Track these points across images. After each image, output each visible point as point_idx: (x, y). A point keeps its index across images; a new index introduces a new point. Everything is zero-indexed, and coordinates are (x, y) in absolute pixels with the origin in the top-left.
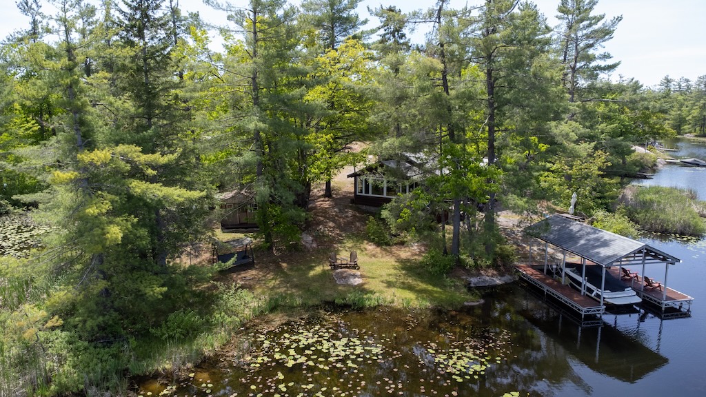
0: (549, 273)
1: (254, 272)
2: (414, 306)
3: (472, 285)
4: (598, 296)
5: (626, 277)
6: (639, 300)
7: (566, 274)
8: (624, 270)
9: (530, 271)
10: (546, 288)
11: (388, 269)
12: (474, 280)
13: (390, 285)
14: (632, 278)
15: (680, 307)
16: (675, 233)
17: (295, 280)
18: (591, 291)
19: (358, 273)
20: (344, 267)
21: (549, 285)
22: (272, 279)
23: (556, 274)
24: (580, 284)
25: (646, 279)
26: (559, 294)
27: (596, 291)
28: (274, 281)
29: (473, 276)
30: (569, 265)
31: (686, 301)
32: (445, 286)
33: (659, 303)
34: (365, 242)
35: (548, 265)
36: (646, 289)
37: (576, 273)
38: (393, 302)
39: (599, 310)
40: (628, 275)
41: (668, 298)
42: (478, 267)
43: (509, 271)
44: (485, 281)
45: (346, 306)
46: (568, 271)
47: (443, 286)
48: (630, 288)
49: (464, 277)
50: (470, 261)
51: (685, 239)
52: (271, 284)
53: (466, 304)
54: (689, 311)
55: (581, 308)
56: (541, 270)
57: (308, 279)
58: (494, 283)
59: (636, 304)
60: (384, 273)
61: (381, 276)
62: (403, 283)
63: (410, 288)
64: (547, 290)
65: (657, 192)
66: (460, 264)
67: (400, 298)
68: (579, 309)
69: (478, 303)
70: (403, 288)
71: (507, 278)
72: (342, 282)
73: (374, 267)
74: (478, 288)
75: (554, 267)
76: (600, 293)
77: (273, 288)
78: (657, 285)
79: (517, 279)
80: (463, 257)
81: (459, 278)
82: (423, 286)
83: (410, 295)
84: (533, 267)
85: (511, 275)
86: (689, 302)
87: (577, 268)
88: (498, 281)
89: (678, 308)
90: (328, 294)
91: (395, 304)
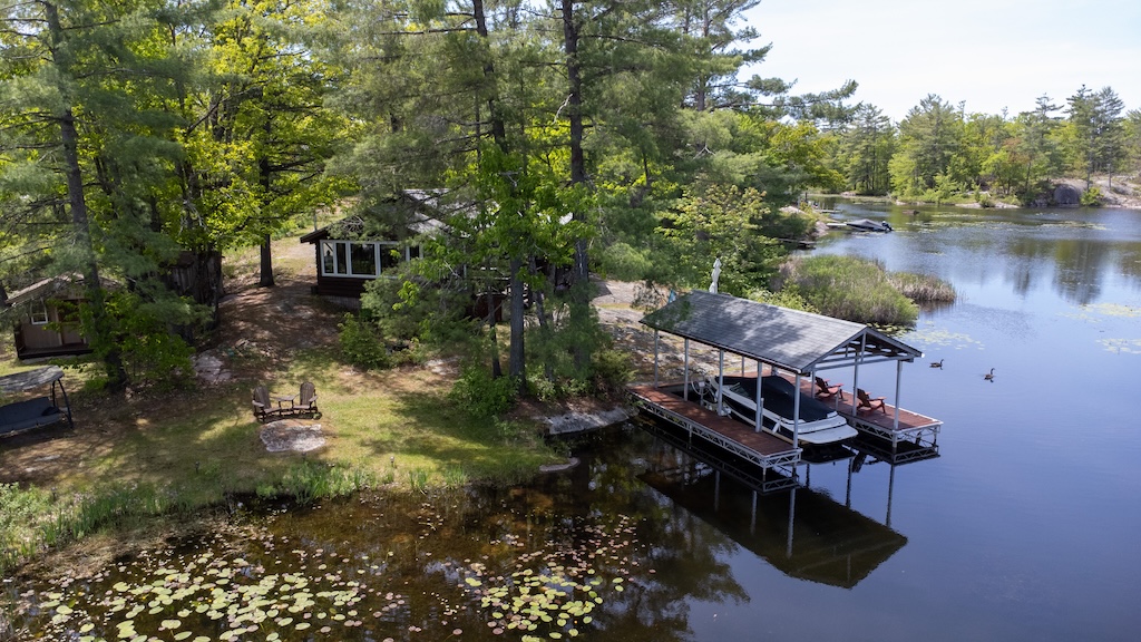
0: (693, 397)
1: (64, 444)
2: (437, 484)
3: (553, 432)
4: (783, 431)
5: (823, 394)
6: (851, 432)
7: (726, 399)
8: (820, 382)
9: (655, 398)
10: (690, 426)
11: (383, 412)
12: (554, 422)
13: (380, 448)
14: (833, 394)
15: (918, 440)
17: (164, 452)
18: (768, 423)
19: (317, 426)
20: (287, 417)
21: (693, 418)
22: (109, 456)
23: (704, 397)
24: (751, 414)
25: (861, 394)
26: (716, 435)
27: (780, 422)
28: (109, 461)
29: (551, 414)
30: (729, 380)
31: (929, 428)
32: (500, 438)
33: (887, 435)
34: (334, 364)
35: (690, 384)
36: (861, 414)
37: (740, 393)
38: (390, 480)
39: (790, 458)
40: (825, 390)
41: (902, 426)
42: (562, 397)
43: (620, 400)
44: (577, 422)
45: (280, 500)
46: (726, 390)
47: (495, 439)
48: (835, 413)
49: (537, 418)
50: (546, 386)
51: (889, 330)
52: (100, 469)
53: (544, 469)
54: (934, 445)
55: (759, 457)
56: (680, 394)
57: (201, 448)
58: (593, 426)
59: (847, 441)
60: (372, 424)
61: (367, 429)
62: (409, 442)
63: (428, 450)
64: (694, 429)
66: (528, 392)
67: (405, 471)
68: (756, 460)
69: (566, 466)
70: (411, 452)
71: (618, 413)
72: (279, 447)
73: (354, 411)
74: (564, 437)
75: (702, 384)
76: (791, 428)
77: (105, 477)
78: (877, 403)
79: (636, 414)
80: (533, 379)
81: (527, 420)
82: (452, 442)
83: (426, 463)
84: (661, 389)
85: (624, 407)
86: (935, 429)
87: (746, 385)
88: (599, 421)
89: (914, 441)
90: (244, 476)
91: (396, 485)
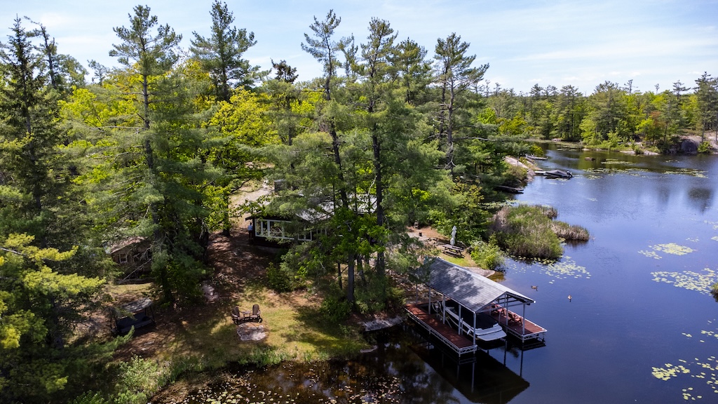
1: (154, 335)
2: (315, 359)
3: (367, 330)
9: (415, 312)
10: (430, 329)
11: (290, 319)
12: (368, 325)
13: (290, 338)
17: (198, 340)
18: (466, 328)
20: (248, 321)
21: (432, 325)
22: (174, 341)
24: (458, 322)
27: (470, 329)
28: (175, 344)
29: (367, 320)
33: (519, 337)
34: (265, 289)
35: (432, 305)
37: (454, 312)
38: (295, 356)
44: (379, 325)
45: (250, 366)
46: (448, 310)
48: (498, 324)
49: (360, 323)
52: (173, 348)
53: (362, 351)
54: (543, 340)
56: (426, 310)
57: (212, 338)
58: (386, 326)
60: (285, 326)
61: (283, 328)
62: (303, 335)
63: (310, 340)
64: (431, 331)
67: (302, 351)
68: (456, 350)
70: (303, 341)
71: (398, 319)
72: (246, 339)
75: (437, 306)
77: (175, 353)
79: (406, 319)
82: (322, 336)
83: (310, 348)
84: (418, 307)
85: (401, 316)
88: (389, 324)
90: (233, 354)
91: (298, 359)
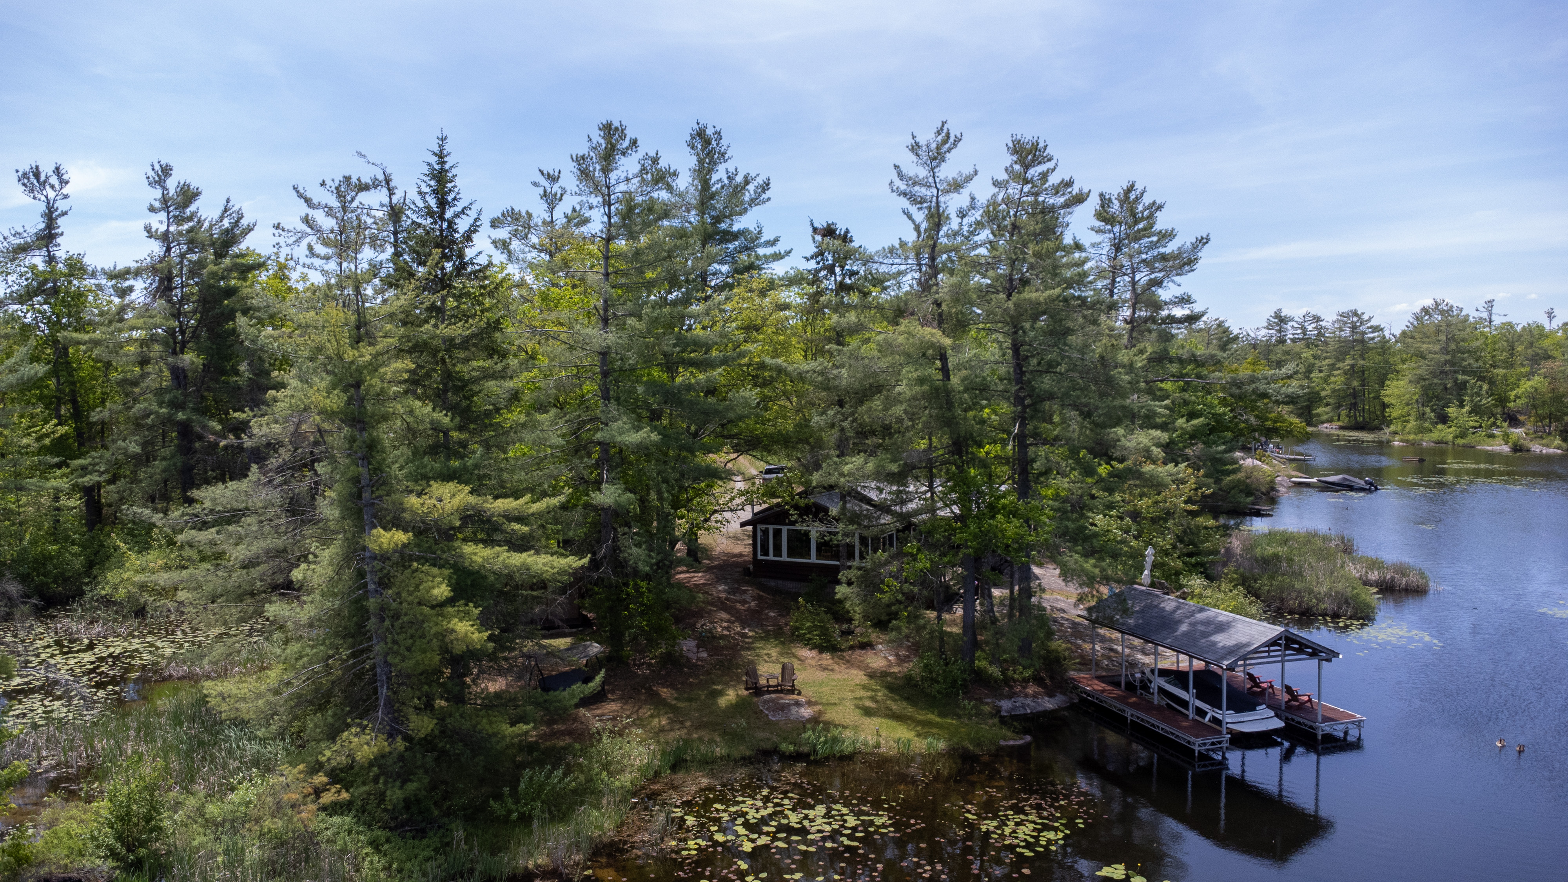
0: (1130, 687)
1: (614, 706)
2: (919, 750)
3: (1004, 714)
4: (1215, 720)
5: (1255, 689)
6: (1279, 724)
7: (1161, 690)
8: (1251, 677)
9: (1098, 686)
10: (1129, 713)
12: (1005, 705)
14: (1264, 690)
15: (1346, 733)
16: (1324, 615)
18: (1201, 713)
19: (802, 699)
21: (1133, 705)
23: (1141, 688)
24: (1185, 704)
25: (1289, 690)
26: (1153, 721)
27: (1211, 712)
29: (1002, 697)
30: (1164, 673)
31: (1353, 723)
32: (963, 715)
33: (1311, 727)
35: (1126, 675)
36: (1289, 707)
37: (1175, 685)
38: (878, 746)
39: (1220, 743)
40: (1257, 685)
41: (1326, 719)
42: (1009, 682)
44: (1025, 706)
45: (799, 756)
46: (1162, 682)
47: (957, 715)
48: (1264, 706)
49: (989, 700)
51: (1341, 624)
53: (1002, 743)
54: (1359, 739)
55: (1193, 739)
56: (1117, 684)
58: (1040, 709)
59: (1276, 731)
64: (1132, 715)
65: (1286, 542)
66: (979, 677)
67: (888, 739)
68: (1189, 742)
69: (1022, 742)
71: (1061, 699)
72: (779, 716)
73: (826, 689)
75: (1138, 676)
76: (1220, 717)
78: (1306, 698)
80: (982, 664)
81: (982, 701)
86: (1359, 724)
87: (1178, 677)
88: (1047, 705)
89: (1342, 735)
91: (883, 750)
